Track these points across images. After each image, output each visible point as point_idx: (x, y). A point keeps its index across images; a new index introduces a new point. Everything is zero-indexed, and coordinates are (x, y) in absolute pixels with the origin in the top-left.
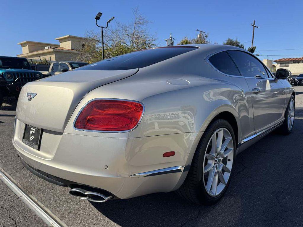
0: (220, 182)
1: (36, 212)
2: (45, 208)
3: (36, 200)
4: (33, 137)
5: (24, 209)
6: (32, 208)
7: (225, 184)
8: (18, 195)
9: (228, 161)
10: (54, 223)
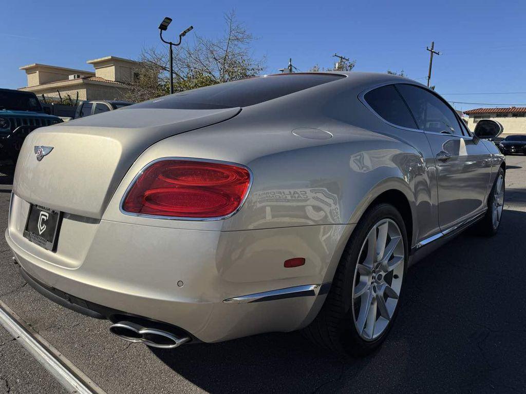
0: (380, 315)
1: (46, 366)
2: (63, 358)
3: (46, 344)
4: (43, 227)
5: (23, 359)
6: (39, 359)
8: (14, 334)
9: (393, 279)
10: (78, 386)
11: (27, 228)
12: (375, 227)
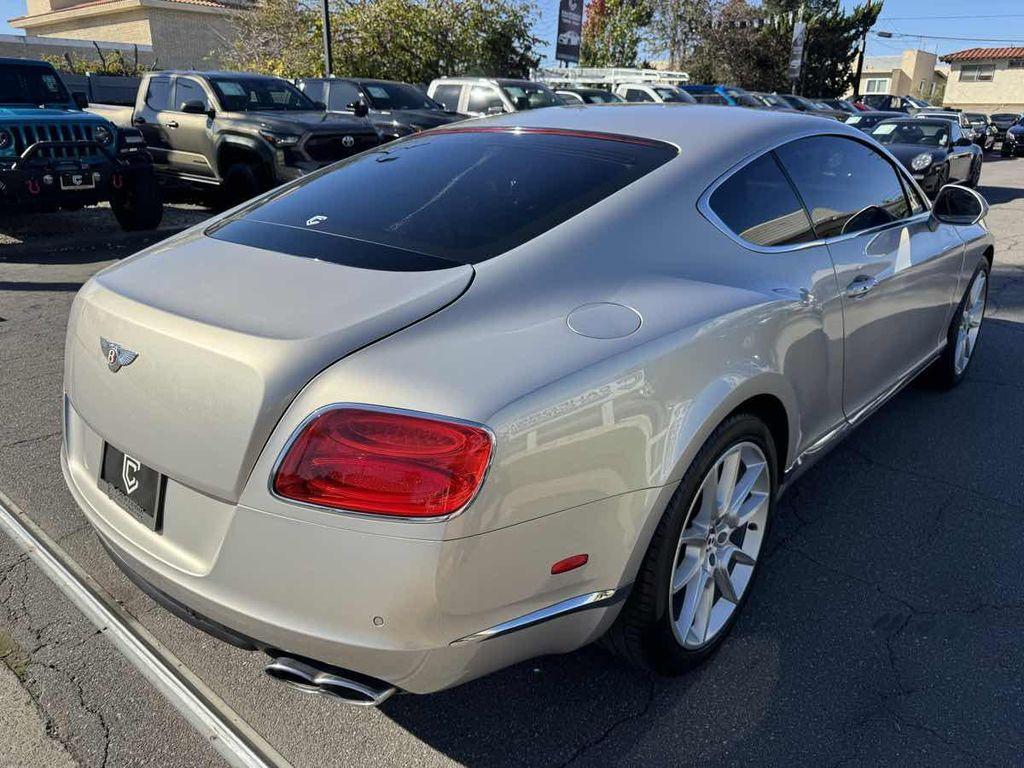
0: (721, 595)
1: (160, 686)
2: (184, 670)
3: (154, 642)
4: (133, 482)
5: (120, 674)
6: (146, 673)
7: (734, 600)
8: (96, 621)
9: (748, 530)
10: (217, 728)
11: (103, 476)
12: (716, 465)
